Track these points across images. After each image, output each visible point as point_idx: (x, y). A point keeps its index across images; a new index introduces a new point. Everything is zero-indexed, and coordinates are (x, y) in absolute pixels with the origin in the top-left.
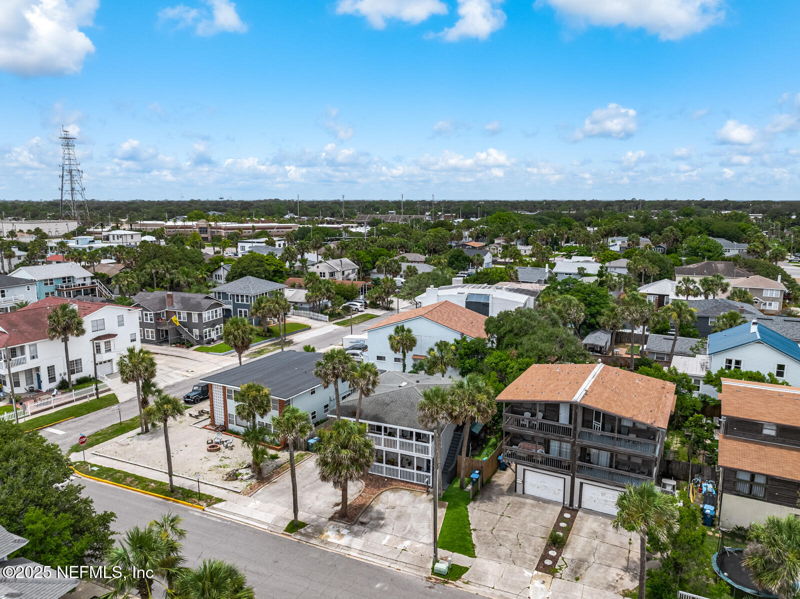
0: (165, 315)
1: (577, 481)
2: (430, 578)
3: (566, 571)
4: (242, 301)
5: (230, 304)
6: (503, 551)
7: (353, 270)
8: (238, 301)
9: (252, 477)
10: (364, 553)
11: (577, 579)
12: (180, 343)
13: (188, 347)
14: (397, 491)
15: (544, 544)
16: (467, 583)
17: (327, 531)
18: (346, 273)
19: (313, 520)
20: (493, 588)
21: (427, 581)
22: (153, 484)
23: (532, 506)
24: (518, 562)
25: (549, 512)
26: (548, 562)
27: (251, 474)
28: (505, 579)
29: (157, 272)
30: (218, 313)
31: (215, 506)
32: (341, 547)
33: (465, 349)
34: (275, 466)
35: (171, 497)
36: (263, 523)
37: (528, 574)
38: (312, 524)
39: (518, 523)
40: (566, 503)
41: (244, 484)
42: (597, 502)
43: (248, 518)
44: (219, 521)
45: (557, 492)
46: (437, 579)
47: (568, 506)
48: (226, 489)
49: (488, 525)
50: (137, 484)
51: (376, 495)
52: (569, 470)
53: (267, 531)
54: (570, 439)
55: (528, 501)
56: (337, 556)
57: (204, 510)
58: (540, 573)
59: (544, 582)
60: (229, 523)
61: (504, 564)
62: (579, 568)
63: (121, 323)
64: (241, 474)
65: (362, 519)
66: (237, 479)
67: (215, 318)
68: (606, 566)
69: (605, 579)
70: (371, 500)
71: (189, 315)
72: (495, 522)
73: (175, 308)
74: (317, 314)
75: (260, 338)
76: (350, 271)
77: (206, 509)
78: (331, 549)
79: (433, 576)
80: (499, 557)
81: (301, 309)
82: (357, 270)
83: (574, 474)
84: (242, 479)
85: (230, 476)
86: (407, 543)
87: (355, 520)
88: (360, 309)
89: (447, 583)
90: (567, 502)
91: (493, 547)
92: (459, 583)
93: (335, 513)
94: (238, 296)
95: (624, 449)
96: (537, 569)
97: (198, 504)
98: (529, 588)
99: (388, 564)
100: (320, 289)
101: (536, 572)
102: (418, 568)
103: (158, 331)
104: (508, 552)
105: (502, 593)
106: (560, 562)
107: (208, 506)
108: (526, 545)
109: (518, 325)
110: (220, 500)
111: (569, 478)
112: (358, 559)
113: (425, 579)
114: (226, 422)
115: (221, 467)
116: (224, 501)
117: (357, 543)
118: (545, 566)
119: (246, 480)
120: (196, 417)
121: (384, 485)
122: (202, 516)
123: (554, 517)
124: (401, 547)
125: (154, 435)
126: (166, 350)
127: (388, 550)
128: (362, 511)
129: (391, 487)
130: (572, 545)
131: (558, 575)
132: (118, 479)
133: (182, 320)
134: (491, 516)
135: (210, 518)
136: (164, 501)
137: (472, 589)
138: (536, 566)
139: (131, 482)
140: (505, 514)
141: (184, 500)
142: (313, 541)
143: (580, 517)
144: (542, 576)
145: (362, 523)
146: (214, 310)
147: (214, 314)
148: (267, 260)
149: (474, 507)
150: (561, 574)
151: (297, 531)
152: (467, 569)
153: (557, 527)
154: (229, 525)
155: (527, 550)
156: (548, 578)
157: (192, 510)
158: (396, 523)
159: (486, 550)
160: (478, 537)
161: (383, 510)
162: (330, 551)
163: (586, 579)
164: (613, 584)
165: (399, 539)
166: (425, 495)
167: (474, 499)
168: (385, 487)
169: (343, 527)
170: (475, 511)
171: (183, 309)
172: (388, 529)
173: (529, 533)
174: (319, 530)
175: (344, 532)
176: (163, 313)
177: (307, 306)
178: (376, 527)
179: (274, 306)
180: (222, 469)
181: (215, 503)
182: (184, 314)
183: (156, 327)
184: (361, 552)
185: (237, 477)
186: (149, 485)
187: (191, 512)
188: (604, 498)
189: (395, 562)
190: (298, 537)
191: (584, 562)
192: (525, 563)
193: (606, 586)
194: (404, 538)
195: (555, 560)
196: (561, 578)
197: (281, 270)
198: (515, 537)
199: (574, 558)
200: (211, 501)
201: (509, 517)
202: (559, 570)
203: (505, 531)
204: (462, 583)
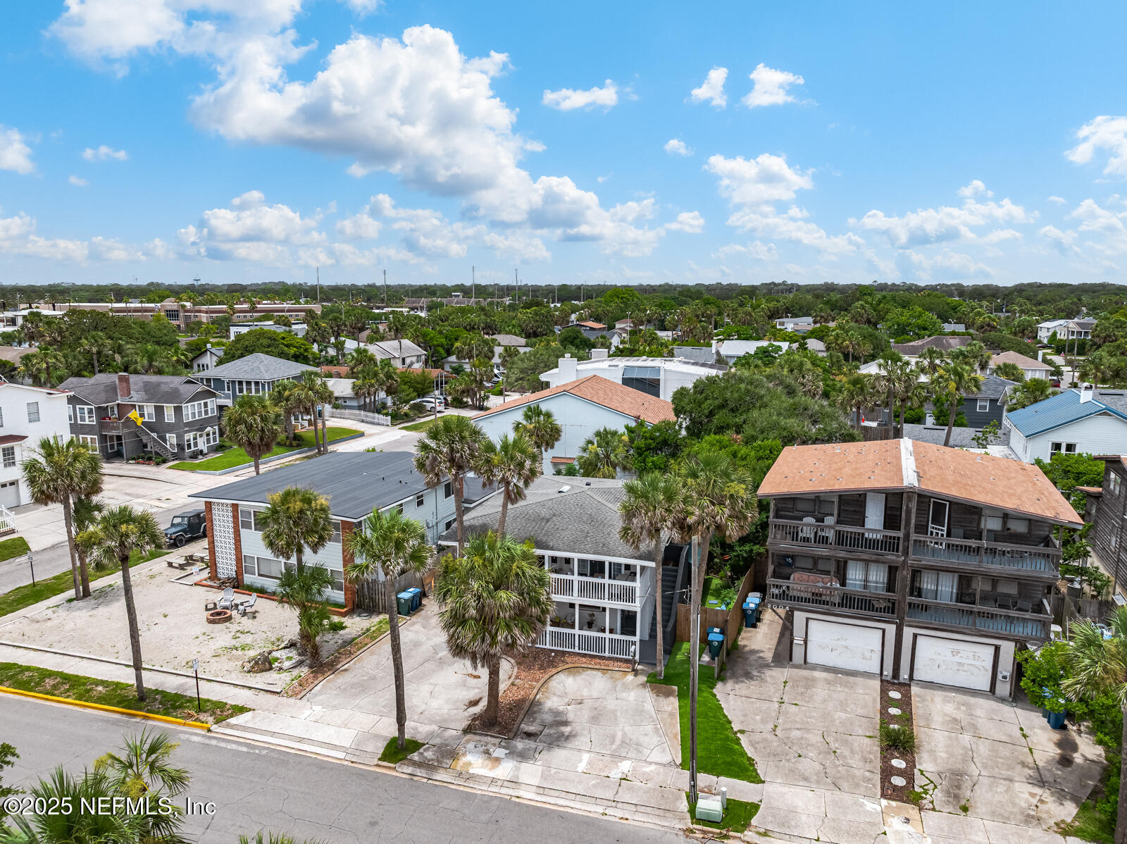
0: (116, 412)
1: (908, 632)
2: (692, 831)
4: (249, 390)
5: (227, 397)
6: (809, 765)
7: (419, 356)
8: (241, 391)
9: (300, 663)
10: (547, 791)
11: (965, 809)
12: (143, 458)
13: (158, 464)
14: (578, 672)
15: (877, 749)
16: (765, 834)
17: (464, 754)
18: (408, 361)
19: (431, 735)
20: (818, 840)
21: (687, 836)
22: (100, 688)
23: (828, 682)
24: (845, 785)
25: (861, 691)
26: (898, 781)
27: (297, 658)
28: (834, 820)
29: (99, 353)
30: (209, 408)
31: (232, 721)
32: (500, 783)
33: (646, 439)
34: (340, 641)
35: (140, 709)
36: (333, 747)
37: (871, 806)
38: (431, 742)
39: (815, 714)
40: (885, 673)
41: (286, 677)
42: (943, 667)
43: (301, 740)
44: (245, 749)
45: (868, 654)
46: (704, 832)
47: (889, 678)
48: (250, 688)
49: (763, 721)
50: (68, 690)
51: (542, 682)
52: (893, 613)
53: (346, 763)
54: (898, 556)
55: (817, 674)
56: (496, 802)
57: (209, 730)
58: (894, 804)
59: (907, 820)
60: (264, 752)
61: (820, 792)
62: (959, 787)
63: (34, 416)
64: (278, 659)
65: (526, 727)
66: (271, 669)
67: (204, 416)
68: (1005, 779)
69: (1013, 804)
70: (535, 691)
71: (159, 411)
72: (774, 714)
73: (132, 400)
74: (371, 414)
75: (282, 449)
76: (414, 359)
77: (214, 728)
78: (480, 789)
79: (695, 826)
80: (806, 779)
81: (345, 407)
82: (423, 357)
83: (902, 619)
84: (281, 669)
85: (256, 663)
86: (625, 766)
87: (514, 730)
88: (438, 409)
89: (727, 837)
90: (888, 672)
91: (788, 760)
92: (749, 835)
93: (474, 720)
94: (240, 383)
95: (999, 567)
96: (883, 796)
97: (197, 720)
98: (885, 833)
99: (599, 809)
100: (376, 375)
101: (884, 802)
102: (661, 812)
103: (103, 439)
104: (818, 767)
106: (919, 779)
107: (217, 722)
108: (845, 752)
109: (736, 395)
110: (241, 710)
111: (891, 629)
112: (539, 805)
113: (682, 833)
114: (239, 572)
115: (236, 649)
116: (250, 710)
117: (530, 773)
118: (895, 788)
119: (289, 669)
120: (182, 567)
121: (552, 664)
122: (207, 741)
123: (874, 700)
124: (616, 774)
125: (101, 600)
126: (119, 469)
127: (594, 782)
128: (523, 712)
129: (566, 666)
130: (926, 746)
131: (926, 804)
132: (28, 683)
133: (146, 420)
134: (765, 705)
135: (223, 745)
136: (125, 718)
138: (879, 789)
139: (55, 687)
140: (786, 699)
141: (167, 714)
142: (441, 776)
143: (918, 696)
144: (897, 807)
145: (529, 735)
146: (202, 402)
147: (203, 409)
148: (283, 338)
149: (726, 691)
150: (931, 802)
151: (405, 758)
153: (885, 717)
154: (264, 756)
155: (851, 762)
156: (912, 811)
157: (186, 733)
158: (593, 730)
159: (777, 767)
160: (752, 744)
161: (561, 708)
162: (479, 792)
163: (981, 808)
164: (1032, 813)
165: (607, 758)
166: (630, 677)
167: (722, 678)
168: (555, 667)
169: (494, 745)
170: (731, 697)
171: (148, 401)
172: (582, 742)
173: (841, 730)
174: (449, 753)
175: (500, 753)
176: (112, 408)
177: (355, 403)
178: (558, 739)
179: (307, 394)
180: (240, 652)
181: (232, 716)
182: (149, 409)
183: (100, 431)
184: (541, 791)
185: (270, 664)
186: (91, 690)
187: (183, 737)
188: (957, 659)
189: (614, 804)
190: (410, 770)
191: (961, 775)
192: (857, 785)
194: (617, 757)
195: (908, 774)
196: (934, 809)
197: (306, 354)
198: (820, 739)
199: (940, 769)
200: (222, 712)
201: (796, 704)
202: (924, 795)
203: (798, 729)
204: (757, 836)
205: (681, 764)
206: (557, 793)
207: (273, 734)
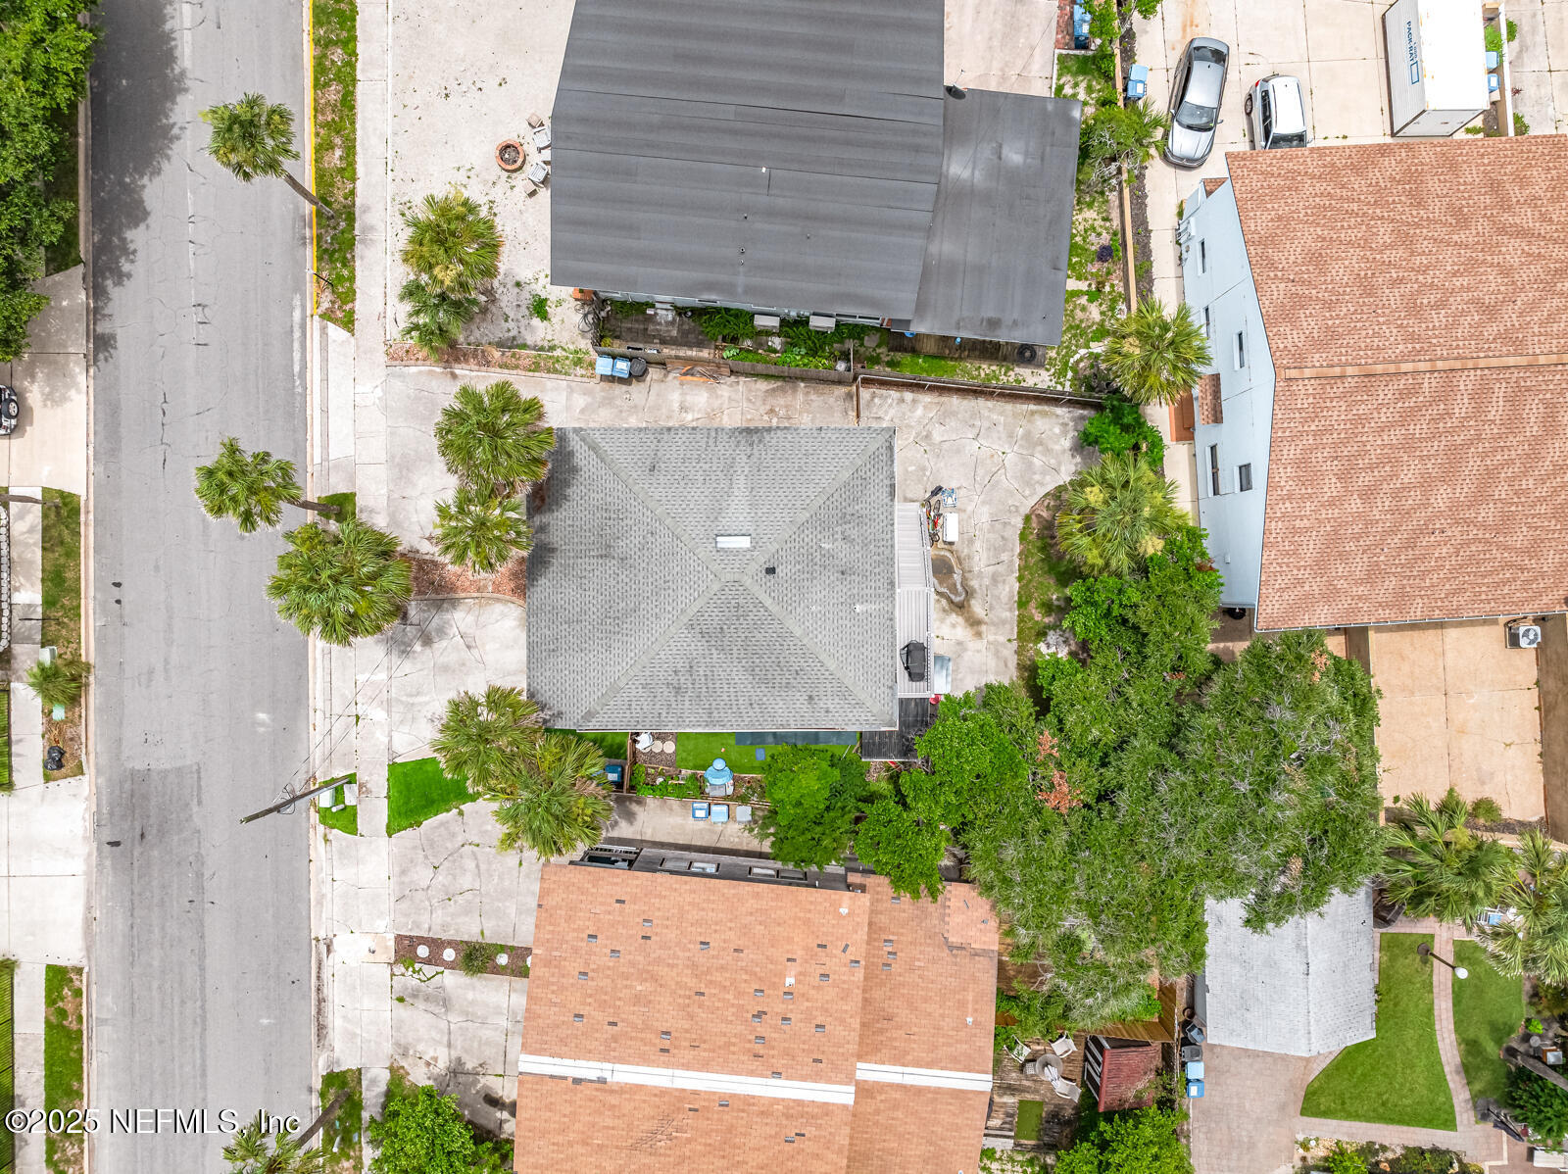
3: (411, 981)
6: (422, 875)
10: (327, 657)
11: (400, 1000)
15: (466, 938)
16: (326, 840)
20: (333, 880)
22: (337, 154)
24: (404, 905)
26: (423, 951)
28: (357, 894)
31: (332, 327)
35: (319, 227)
36: (325, 447)
37: (381, 925)
39: (509, 883)
44: (297, 368)
58: (392, 944)
59: (374, 952)
62: (429, 1001)
68: (449, 1041)
69: (419, 1040)
70: (478, 595)
77: (317, 317)
80: (403, 872)
86: (379, 715)
91: (426, 857)
92: (321, 828)
96: (399, 938)
98: (349, 933)
99: (320, 705)
101: (391, 937)
102: (325, 755)
104: (425, 884)
105: (329, 896)
106: (429, 970)
107: (326, 315)
108: (451, 910)
110: (349, 325)
113: (307, 774)
116: (352, 332)
118: (414, 947)
127: (347, 693)
128: (435, 596)
130: (480, 983)
131: (399, 969)
135: (296, 345)
137: (318, 850)
138: (408, 934)
144: (386, 947)
150: (403, 975)
152: (354, 831)
153: (521, 951)
154: (294, 393)
155: (439, 914)
156: (386, 957)
158: (425, 672)
159: (415, 848)
160: (443, 825)
163: (402, 1011)
164: (411, 1052)
165: (387, 698)
172: (402, 666)
173: (487, 907)
181: (338, 321)
186: (334, 146)
187: (297, 302)
189: (328, 715)
191: (445, 1005)
192: (407, 916)
193: (402, 1042)
195: (436, 962)
196: (393, 975)
198: (467, 887)
199: (449, 990)
200: (340, 309)
201: (521, 864)
202: (411, 969)
203: (477, 866)
204: (322, 835)
205: (394, 763)
206: (327, 665)
207: (325, 380)
